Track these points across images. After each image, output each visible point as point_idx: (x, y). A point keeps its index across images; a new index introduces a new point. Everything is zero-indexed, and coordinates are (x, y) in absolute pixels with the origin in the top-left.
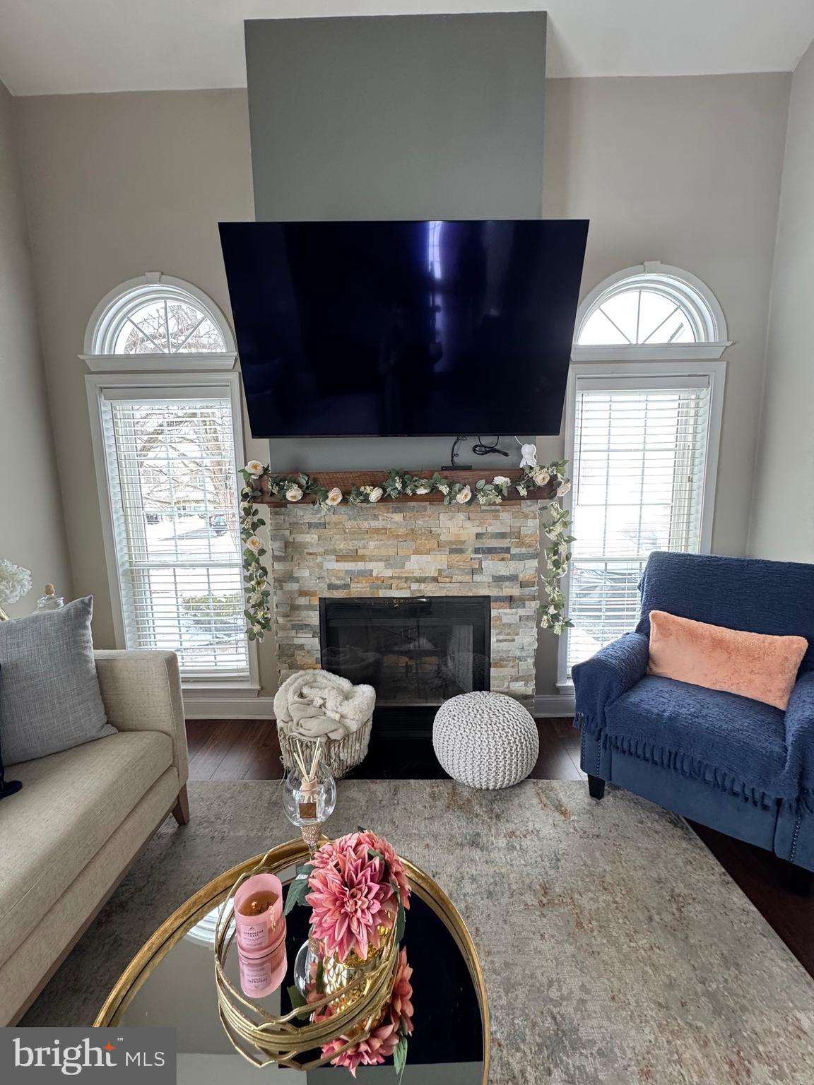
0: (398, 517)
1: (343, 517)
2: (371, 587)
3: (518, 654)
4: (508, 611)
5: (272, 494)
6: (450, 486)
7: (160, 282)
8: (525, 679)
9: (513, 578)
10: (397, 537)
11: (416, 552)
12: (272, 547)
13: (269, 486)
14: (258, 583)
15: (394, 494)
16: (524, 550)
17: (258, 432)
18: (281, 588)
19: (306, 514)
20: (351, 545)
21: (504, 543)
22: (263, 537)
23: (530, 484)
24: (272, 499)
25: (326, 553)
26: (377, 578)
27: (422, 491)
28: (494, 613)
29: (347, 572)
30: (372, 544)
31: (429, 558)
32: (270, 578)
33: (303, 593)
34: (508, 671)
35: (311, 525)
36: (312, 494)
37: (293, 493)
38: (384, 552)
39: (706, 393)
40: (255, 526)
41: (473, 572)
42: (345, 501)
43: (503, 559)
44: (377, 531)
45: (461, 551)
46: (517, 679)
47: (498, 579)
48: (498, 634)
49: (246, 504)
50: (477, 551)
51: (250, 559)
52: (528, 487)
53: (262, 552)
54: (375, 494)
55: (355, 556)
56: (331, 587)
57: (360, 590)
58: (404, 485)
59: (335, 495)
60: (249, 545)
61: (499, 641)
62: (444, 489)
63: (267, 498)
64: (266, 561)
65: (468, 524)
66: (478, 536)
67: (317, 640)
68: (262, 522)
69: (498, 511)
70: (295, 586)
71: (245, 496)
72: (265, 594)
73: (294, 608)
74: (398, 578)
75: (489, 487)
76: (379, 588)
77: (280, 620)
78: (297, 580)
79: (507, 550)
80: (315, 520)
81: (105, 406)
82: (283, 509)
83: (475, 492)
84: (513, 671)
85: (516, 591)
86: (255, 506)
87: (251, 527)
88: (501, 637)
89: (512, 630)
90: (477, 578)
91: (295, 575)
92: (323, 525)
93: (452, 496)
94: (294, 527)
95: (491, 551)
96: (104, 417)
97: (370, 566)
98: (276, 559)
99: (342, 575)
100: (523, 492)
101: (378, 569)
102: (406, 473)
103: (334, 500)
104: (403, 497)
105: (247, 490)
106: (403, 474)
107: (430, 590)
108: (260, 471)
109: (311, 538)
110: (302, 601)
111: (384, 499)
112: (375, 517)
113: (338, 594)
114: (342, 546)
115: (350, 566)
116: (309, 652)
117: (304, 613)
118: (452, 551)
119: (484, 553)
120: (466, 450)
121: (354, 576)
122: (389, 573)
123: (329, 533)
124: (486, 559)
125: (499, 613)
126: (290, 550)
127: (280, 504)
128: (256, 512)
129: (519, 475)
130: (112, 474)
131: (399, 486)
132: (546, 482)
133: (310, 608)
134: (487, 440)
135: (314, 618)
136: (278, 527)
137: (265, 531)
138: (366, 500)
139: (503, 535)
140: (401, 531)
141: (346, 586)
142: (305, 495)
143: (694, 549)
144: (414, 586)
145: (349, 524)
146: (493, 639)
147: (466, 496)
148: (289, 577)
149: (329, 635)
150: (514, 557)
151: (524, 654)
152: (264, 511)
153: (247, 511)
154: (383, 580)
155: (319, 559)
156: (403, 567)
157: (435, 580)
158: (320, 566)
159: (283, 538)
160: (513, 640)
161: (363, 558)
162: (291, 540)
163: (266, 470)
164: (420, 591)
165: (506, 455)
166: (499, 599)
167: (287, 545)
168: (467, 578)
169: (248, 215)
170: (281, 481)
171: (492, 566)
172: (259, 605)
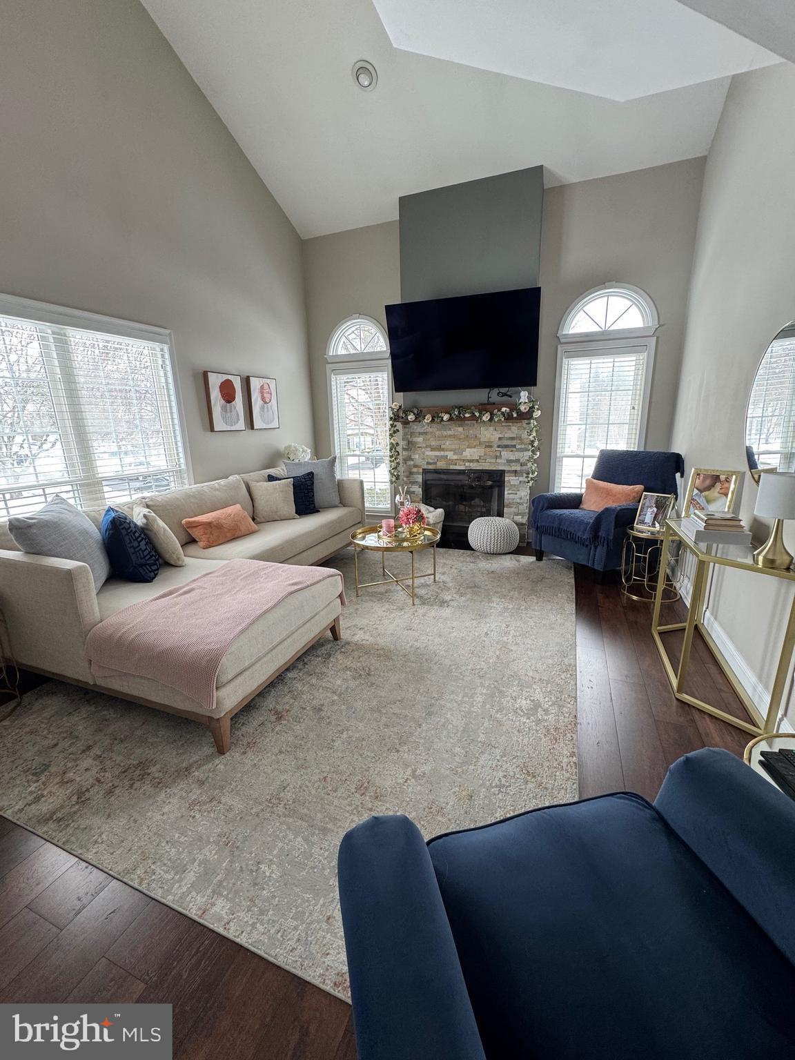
0: (460, 429)
1: (433, 429)
2: (447, 464)
3: (519, 501)
4: (514, 478)
5: (402, 418)
6: (480, 413)
7: (359, 318)
8: (523, 515)
9: (517, 461)
10: (460, 439)
11: (469, 447)
12: (402, 444)
13: (401, 414)
14: (395, 459)
15: (454, 417)
16: (523, 446)
17: (396, 391)
18: (406, 463)
19: (417, 428)
20: (438, 443)
21: (514, 443)
22: (398, 438)
23: (519, 412)
24: (402, 420)
25: (426, 447)
26: (450, 460)
27: (467, 415)
28: (506, 479)
29: (436, 456)
30: (448, 443)
31: (475, 450)
32: (400, 457)
33: (415, 466)
34: (513, 510)
35: (420, 433)
36: (419, 417)
37: (411, 417)
38: (453, 447)
39: (643, 356)
40: (395, 432)
41: (496, 457)
42: (433, 420)
43: (512, 451)
44: (450, 436)
45: (491, 447)
46: (518, 515)
47: (509, 461)
48: (509, 490)
49: (391, 422)
50: (499, 446)
51: (393, 447)
52: (517, 413)
53: (397, 444)
54: (446, 417)
55: (439, 449)
56: (428, 463)
57: (441, 465)
58: (459, 413)
59: (428, 418)
60: (392, 441)
61: (508, 494)
62: (477, 414)
63: (401, 420)
64: (399, 449)
65: (495, 433)
66: (500, 439)
67: (421, 489)
68: (398, 431)
69: (509, 426)
70: (412, 463)
71: (391, 418)
72: (398, 463)
73: (411, 473)
74: (461, 460)
75: (499, 413)
76: (450, 464)
77: (405, 479)
78: (412, 460)
79: (514, 446)
80: (422, 431)
81: (333, 378)
82: (408, 426)
83: (492, 414)
84: (516, 510)
85: (518, 468)
86: (395, 423)
87: (394, 433)
88: (510, 492)
89: (516, 488)
90: (499, 461)
91: (413, 457)
92: (426, 433)
93: (480, 417)
94: (412, 434)
95: (506, 446)
96: (333, 383)
97: (446, 453)
98: (404, 449)
99: (433, 457)
100: (515, 415)
101: (450, 455)
102: (461, 407)
103: (428, 420)
104: (459, 417)
105: (392, 416)
106: (459, 407)
107: (474, 466)
108: (398, 407)
109: (420, 439)
110: (415, 470)
111: (451, 419)
112: (450, 429)
113: (430, 467)
114: (433, 443)
115: (437, 453)
116: (417, 495)
117: (415, 476)
118: (486, 447)
119: (502, 448)
120: (494, 395)
121: (439, 458)
122: (455, 457)
123: (428, 437)
124: (503, 451)
125: (510, 479)
126: (410, 446)
127: (406, 423)
128: (395, 426)
129: (514, 407)
130: (335, 411)
131: (456, 413)
132: (527, 410)
133: (418, 473)
134: (504, 390)
135: (420, 479)
136: (405, 434)
137: (400, 434)
138: (442, 420)
139: (512, 439)
140: (462, 436)
141: (435, 463)
142: (416, 418)
143: (634, 448)
144: (467, 464)
145: (437, 433)
146: (506, 493)
147: (487, 417)
148: (409, 458)
149: (426, 487)
150: (518, 450)
151: (522, 501)
152: (399, 426)
153: (392, 425)
154: (452, 460)
155: (423, 450)
156: (462, 454)
157: (477, 461)
158: (423, 453)
159: (407, 439)
160: (516, 494)
161: (444, 450)
162: (411, 440)
163: (400, 407)
164: (470, 467)
165: (511, 397)
166: (509, 472)
167: (409, 442)
168: (494, 461)
169: (397, 301)
170: (406, 412)
171: (506, 454)
172: (395, 468)
